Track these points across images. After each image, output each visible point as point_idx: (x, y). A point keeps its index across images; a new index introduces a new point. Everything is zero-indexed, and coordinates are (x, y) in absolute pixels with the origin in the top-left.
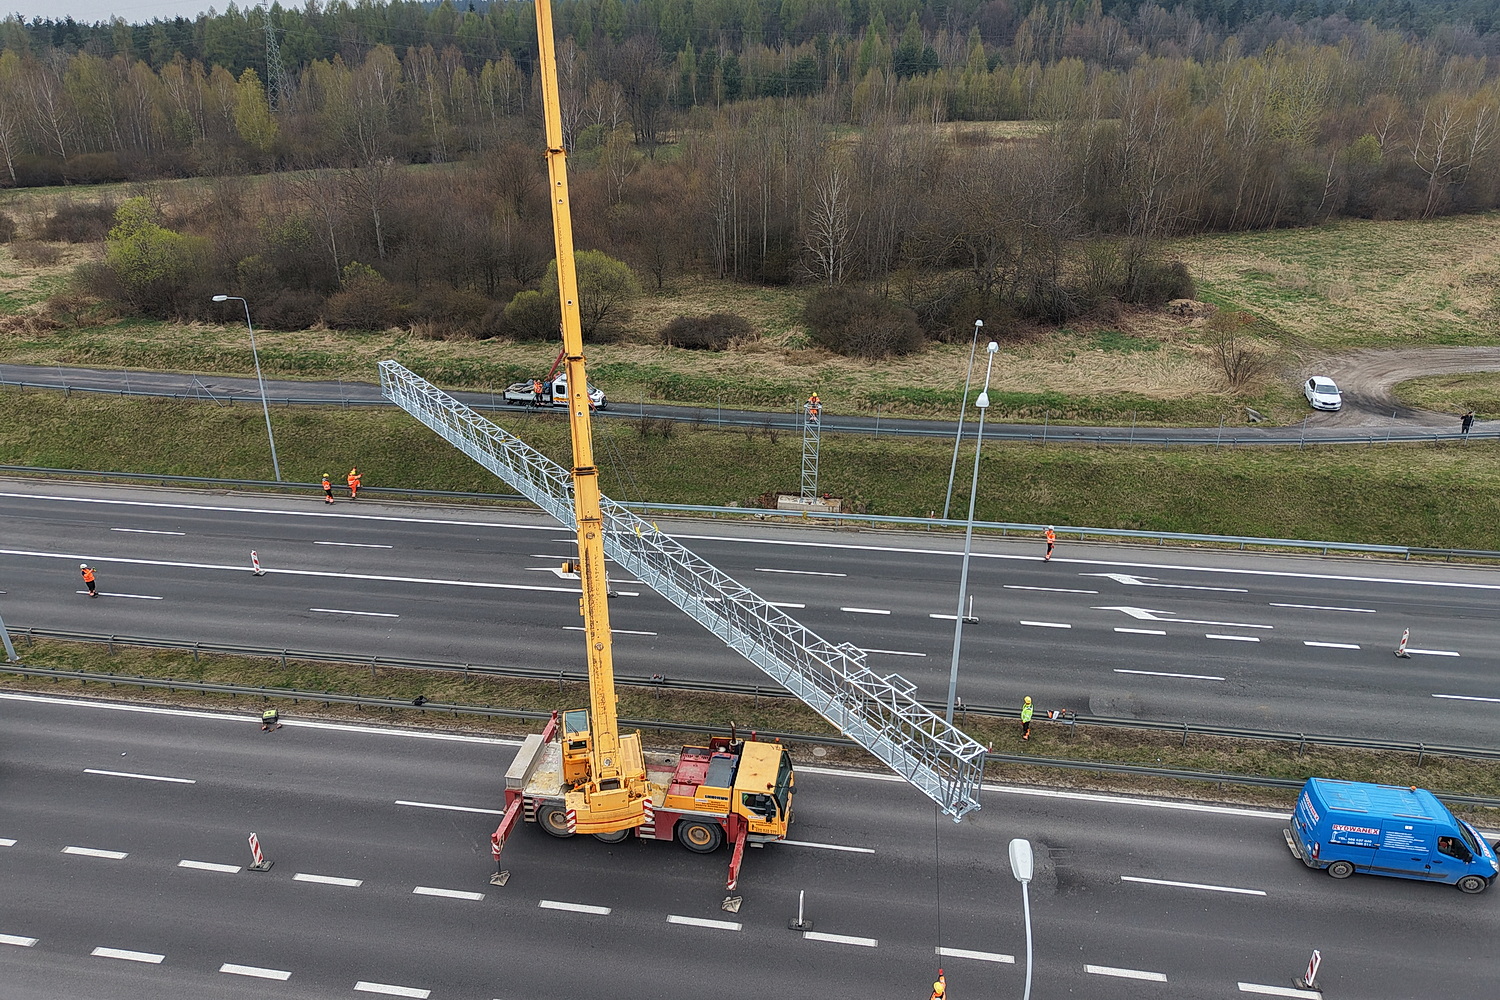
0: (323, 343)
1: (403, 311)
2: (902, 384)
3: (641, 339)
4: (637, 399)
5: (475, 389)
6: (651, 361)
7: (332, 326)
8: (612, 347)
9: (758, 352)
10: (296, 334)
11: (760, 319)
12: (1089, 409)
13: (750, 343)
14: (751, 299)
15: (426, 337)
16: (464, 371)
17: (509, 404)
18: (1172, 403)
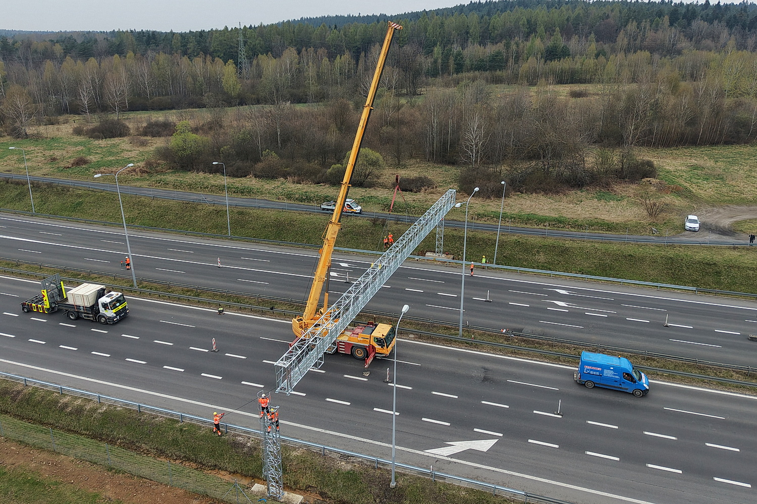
0: (251, 183)
1: (285, 171)
2: (494, 210)
3: (383, 186)
4: (376, 211)
5: (310, 204)
6: (386, 195)
7: (256, 176)
8: (370, 190)
9: (434, 194)
10: (241, 179)
11: (439, 180)
12: (577, 225)
13: (432, 190)
14: (439, 170)
15: (294, 182)
16: (307, 197)
17: (323, 210)
18: (617, 224)
